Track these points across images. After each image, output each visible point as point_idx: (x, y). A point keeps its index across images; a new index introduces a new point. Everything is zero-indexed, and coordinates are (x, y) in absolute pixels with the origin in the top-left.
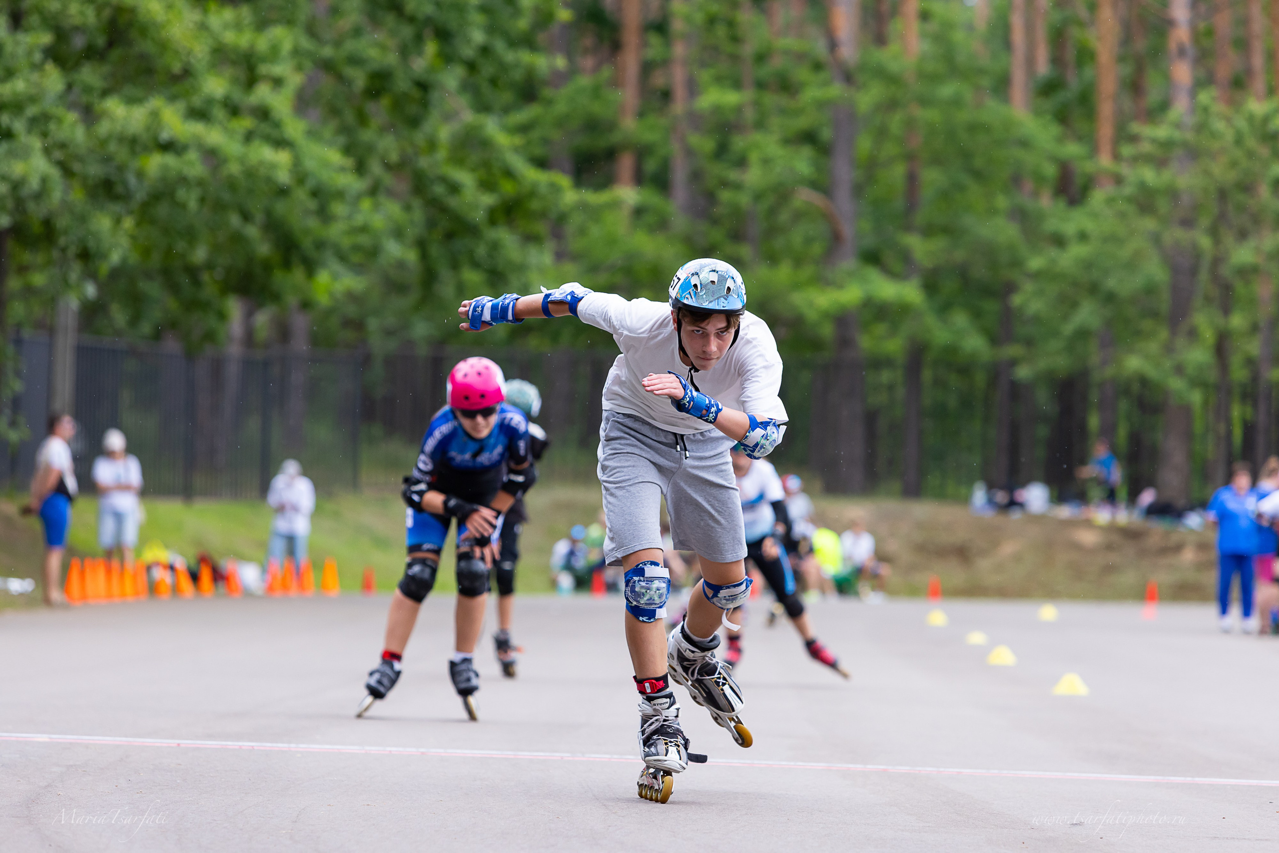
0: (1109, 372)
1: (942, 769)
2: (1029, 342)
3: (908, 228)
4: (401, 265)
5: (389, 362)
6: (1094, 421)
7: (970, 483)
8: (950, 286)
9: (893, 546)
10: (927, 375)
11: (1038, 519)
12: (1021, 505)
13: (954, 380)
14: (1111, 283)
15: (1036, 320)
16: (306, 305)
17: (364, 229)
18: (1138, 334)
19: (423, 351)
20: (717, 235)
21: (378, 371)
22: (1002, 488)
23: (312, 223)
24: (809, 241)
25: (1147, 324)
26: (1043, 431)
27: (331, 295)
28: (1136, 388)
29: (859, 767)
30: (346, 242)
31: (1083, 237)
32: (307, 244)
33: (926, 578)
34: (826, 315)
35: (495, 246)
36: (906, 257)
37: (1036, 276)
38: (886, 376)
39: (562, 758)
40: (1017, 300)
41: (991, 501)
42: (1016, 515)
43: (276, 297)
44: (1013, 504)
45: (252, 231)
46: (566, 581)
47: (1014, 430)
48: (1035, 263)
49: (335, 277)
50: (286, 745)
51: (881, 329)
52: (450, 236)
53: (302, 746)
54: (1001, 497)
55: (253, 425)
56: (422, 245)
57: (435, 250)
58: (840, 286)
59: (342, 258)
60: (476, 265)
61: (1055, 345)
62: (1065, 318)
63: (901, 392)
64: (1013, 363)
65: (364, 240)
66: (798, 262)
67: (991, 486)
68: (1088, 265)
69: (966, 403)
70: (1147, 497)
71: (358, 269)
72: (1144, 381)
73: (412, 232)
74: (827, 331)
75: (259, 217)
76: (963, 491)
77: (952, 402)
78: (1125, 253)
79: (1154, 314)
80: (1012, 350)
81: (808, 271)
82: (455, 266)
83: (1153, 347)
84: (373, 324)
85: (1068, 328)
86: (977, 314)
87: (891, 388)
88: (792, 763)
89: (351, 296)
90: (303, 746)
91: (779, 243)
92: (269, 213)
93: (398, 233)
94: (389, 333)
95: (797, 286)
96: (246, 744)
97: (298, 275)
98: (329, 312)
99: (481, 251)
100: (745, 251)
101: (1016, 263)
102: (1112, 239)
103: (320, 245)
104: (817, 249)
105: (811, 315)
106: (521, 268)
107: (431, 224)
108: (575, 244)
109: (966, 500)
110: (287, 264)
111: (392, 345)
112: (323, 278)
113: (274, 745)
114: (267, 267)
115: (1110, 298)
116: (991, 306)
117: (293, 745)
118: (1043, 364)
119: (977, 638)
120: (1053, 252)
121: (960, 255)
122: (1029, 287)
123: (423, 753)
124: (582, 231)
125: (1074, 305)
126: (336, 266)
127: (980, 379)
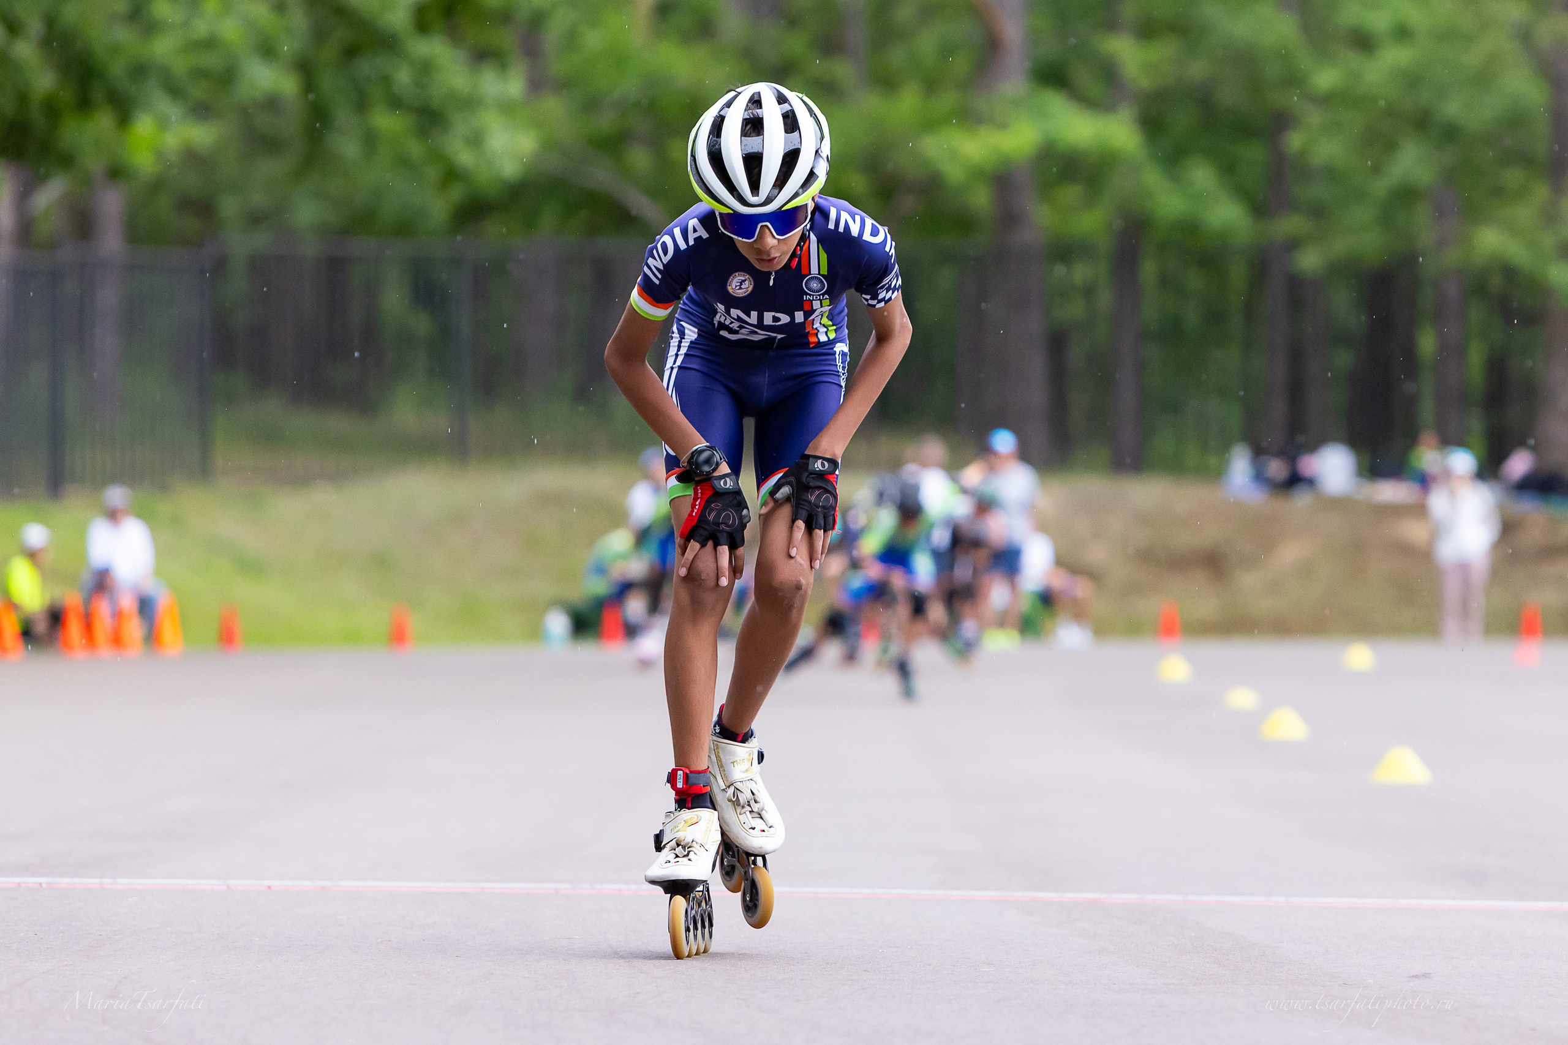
0: (1452, 257)
1: (1191, 898)
2: (1319, 212)
3: (1112, 25)
4: (272, 103)
5: (259, 266)
6: (1427, 343)
7: (1225, 447)
8: (1182, 120)
9: (1097, 554)
10: (1149, 270)
11: (1339, 503)
12: (1310, 482)
13: (1195, 281)
14: (1452, 108)
15: (1331, 174)
16: (116, 173)
17: (209, 44)
18: (1499, 192)
19: (311, 249)
20: (796, 44)
21: (237, 285)
22: (1280, 454)
23: (123, 35)
24: (947, 51)
25: (1513, 177)
26: (1344, 359)
27: (159, 155)
28: (1496, 282)
29: (1053, 895)
30: (180, 66)
31: (1403, 33)
32: (117, 69)
33: (1153, 606)
34: (978, 173)
35: (425, 69)
36: (1110, 74)
37: (1327, 100)
38: (1081, 272)
39: (557, 891)
40: (1295, 141)
41: (1260, 477)
42: (1302, 500)
43: (67, 161)
44: (1295, 481)
45: (26, 50)
46: (558, 624)
47: (1296, 356)
48: (1325, 78)
49: (163, 124)
50: (96, 881)
51: (1071, 194)
52: (351, 52)
53: (120, 881)
54: (1276, 468)
55: (37, 374)
56: (305, 69)
57: (329, 82)
58: (1002, 126)
59: (174, 90)
60: (396, 103)
61: (1361, 215)
62: (1377, 169)
63: (1105, 299)
64: (1293, 244)
65: (212, 61)
66: (931, 85)
67: (1259, 452)
68: (1412, 80)
69: (1215, 317)
70: (1519, 464)
71: (201, 111)
72: (1510, 272)
73: (287, 48)
74: (981, 199)
75: (35, 26)
76: (1213, 461)
77: (1192, 317)
78: (1473, 58)
79: (1524, 160)
80: (1289, 225)
81: (947, 100)
82: (362, 105)
83: (1524, 213)
84: (229, 207)
85: (1380, 187)
86: (1228, 169)
87: (1089, 292)
88: (940, 893)
89: (192, 157)
90: (123, 882)
91: (896, 56)
92: (50, 21)
93: (267, 50)
94: (255, 219)
95: (931, 125)
96: (31, 880)
97: (103, 121)
98: (157, 185)
99: (403, 77)
100: (843, 70)
101: (1293, 80)
102: (1448, 35)
103: (140, 71)
104: (961, 65)
105: (954, 173)
106: (470, 103)
107: (319, 35)
108: (558, 65)
109: (1217, 473)
110: (84, 104)
111: (261, 240)
112: (144, 127)
113: (77, 880)
114: (52, 110)
115: (1450, 134)
116: (1253, 154)
117: (106, 881)
118: (1341, 245)
119: (1242, 698)
120: (1353, 59)
121: (1198, 70)
122: (1314, 117)
123: (323, 888)
124: (571, 39)
125: (1391, 146)
126: (163, 104)
127: (1238, 274)
